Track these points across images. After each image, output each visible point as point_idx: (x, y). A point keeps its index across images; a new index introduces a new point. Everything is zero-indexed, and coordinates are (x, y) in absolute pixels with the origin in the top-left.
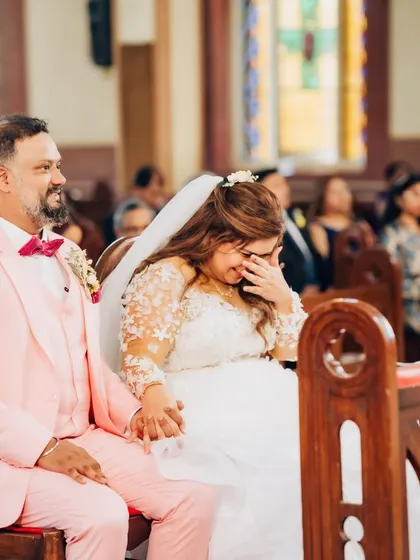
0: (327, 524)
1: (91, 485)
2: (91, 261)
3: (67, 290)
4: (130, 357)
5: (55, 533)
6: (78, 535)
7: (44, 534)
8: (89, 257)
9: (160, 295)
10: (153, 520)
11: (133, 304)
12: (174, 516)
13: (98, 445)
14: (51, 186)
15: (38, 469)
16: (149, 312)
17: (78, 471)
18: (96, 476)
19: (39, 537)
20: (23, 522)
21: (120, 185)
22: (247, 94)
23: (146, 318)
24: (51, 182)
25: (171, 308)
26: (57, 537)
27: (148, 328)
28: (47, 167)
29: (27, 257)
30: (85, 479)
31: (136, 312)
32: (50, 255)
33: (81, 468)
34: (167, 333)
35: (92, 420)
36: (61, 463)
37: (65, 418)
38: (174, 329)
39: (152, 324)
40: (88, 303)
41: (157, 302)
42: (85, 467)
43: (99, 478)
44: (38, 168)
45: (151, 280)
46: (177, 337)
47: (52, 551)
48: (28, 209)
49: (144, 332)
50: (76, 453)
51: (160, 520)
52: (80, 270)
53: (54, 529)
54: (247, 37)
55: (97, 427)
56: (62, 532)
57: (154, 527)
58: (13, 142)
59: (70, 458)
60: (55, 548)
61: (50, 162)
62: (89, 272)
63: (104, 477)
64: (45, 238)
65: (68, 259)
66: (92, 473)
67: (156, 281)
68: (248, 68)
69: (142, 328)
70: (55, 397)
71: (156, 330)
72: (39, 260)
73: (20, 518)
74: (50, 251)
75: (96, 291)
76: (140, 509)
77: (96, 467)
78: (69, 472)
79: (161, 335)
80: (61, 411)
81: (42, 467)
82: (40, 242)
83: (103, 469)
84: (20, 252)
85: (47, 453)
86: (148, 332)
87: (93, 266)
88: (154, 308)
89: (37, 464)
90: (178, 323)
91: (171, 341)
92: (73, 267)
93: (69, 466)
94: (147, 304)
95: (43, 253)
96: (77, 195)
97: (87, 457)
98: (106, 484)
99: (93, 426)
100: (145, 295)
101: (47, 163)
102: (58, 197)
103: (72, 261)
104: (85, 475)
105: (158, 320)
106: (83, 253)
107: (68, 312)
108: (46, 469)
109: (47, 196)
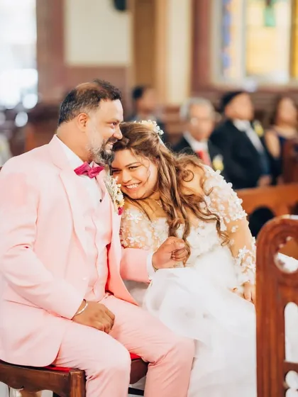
0: (274, 376)
3: (101, 201)
5: (79, 372)
6: (94, 375)
7: (71, 373)
10: (149, 362)
12: (165, 360)
19: (68, 375)
20: (58, 363)
24: (113, 135)
26: (80, 375)
32: (92, 177)
40: (115, 214)
47: (77, 385)
51: (154, 363)
52: (112, 190)
53: (78, 369)
56: (84, 372)
57: (150, 368)
58: (99, 100)
60: (79, 383)
62: (118, 192)
65: (105, 182)
68: (224, 10)
73: (56, 360)
74: (93, 175)
75: (121, 206)
76: (140, 355)
81: (76, 321)
82: (87, 168)
84: (75, 171)
85: (79, 312)
89: (73, 319)
95: (88, 175)
99: (107, 293)
103: (108, 184)
108: (79, 323)
109: (107, 143)
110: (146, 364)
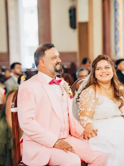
1: (70, 153)
2: (70, 86)
3: (63, 95)
4: (81, 117)
8: (69, 85)
9: (88, 98)
10: (88, 163)
11: (81, 101)
12: (95, 162)
13: (72, 141)
14: (57, 63)
15: (54, 148)
16: (85, 103)
17: (66, 149)
18: (71, 150)
20: (50, 164)
21: (78, 63)
22: (116, 37)
23: (84, 105)
24: (57, 62)
25: (92, 102)
27: (85, 108)
28: (55, 58)
29: (51, 85)
30: (68, 151)
31: (82, 104)
32: (58, 84)
33: (67, 148)
34: (91, 109)
35: (70, 133)
36: (61, 146)
37: (62, 133)
38: (93, 108)
39: (86, 107)
40: (69, 98)
41: (87, 100)
42: (68, 148)
43: (72, 151)
44: (52, 58)
45: (86, 94)
46: (95, 110)
48: (51, 71)
49: (84, 110)
50: (65, 143)
52: (67, 89)
54: (116, 20)
55: (71, 136)
58: (44, 51)
59: (63, 145)
61: (56, 56)
62: (69, 89)
63: (74, 151)
64: (56, 79)
65: (63, 86)
66: (70, 149)
67: (87, 94)
68: (116, 29)
69: (84, 108)
70: (59, 127)
71: (88, 109)
72: (55, 86)
74: (58, 83)
75: (71, 95)
76: (84, 160)
77: (71, 147)
78: (63, 149)
79: (89, 110)
80: (61, 131)
81: (55, 148)
82: (55, 81)
83: (73, 148)
84: (49, 83)
85: (57, 143)
86: (85, 109)
87: (70, 88)
88: (87, 102)
89: (54, 147)
90: (94, 106)
91: (93, 111)
92: (65, 88)
93: (63, 147)
94: (85, 101)
95: (56, 84)
96: (66, 67)
97: (68, 144)
98: (74, 153)
99: (70, 135)
100: (84, 98)
101: (55, 57)
102: (60, 66)
103: (65, 86)
104: (68, 150)
105: (88, 106)
106: (68, 84)
107: (63, 101)
108: (56, 148)
109: (56, 66)
110: (87, 164)
